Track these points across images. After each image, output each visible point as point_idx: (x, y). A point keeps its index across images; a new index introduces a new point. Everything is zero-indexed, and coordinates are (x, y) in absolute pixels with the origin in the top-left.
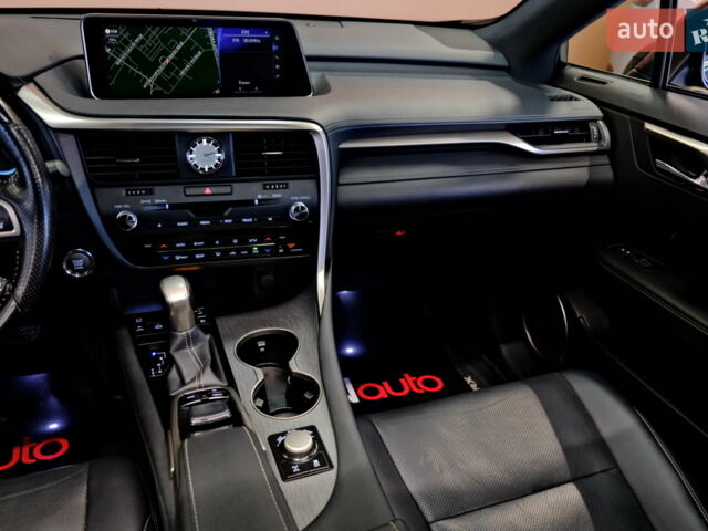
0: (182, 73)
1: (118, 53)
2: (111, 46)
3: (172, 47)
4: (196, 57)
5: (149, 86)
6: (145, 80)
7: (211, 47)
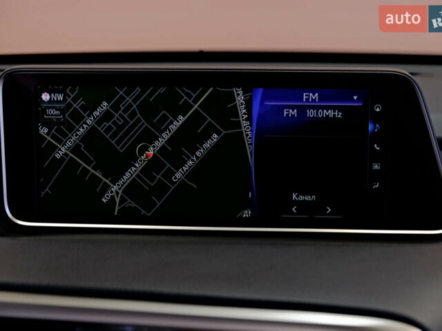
0: (178, 175)
1: (61, 137)
2: (49, 123)
3: (161, 126)
4: (207, 145)
5: (112, 199)
6: (106, 187)
7: (238, 125)
